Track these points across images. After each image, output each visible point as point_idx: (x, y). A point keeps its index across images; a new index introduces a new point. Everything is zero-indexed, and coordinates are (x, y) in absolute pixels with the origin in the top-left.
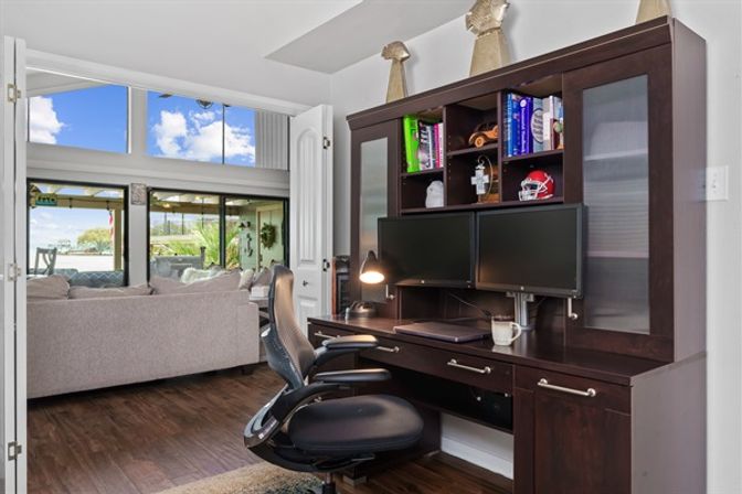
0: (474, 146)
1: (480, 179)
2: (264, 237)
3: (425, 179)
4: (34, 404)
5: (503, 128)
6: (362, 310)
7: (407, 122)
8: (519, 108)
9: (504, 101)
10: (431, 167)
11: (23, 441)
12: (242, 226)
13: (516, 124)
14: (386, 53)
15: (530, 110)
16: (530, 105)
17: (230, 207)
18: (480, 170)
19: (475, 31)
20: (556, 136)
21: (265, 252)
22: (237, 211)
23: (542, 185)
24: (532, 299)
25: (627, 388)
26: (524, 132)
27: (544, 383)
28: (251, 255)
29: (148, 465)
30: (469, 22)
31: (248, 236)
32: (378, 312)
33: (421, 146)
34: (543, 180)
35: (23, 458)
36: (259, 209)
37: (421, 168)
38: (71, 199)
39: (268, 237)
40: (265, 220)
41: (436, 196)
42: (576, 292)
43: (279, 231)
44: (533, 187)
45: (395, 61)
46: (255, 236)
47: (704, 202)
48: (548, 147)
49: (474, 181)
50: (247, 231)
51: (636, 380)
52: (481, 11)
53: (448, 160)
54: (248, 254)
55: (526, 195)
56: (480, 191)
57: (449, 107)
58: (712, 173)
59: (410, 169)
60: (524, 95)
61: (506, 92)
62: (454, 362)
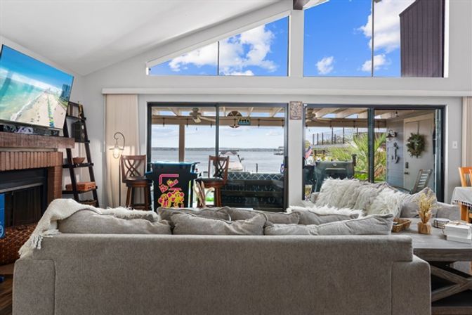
2: (412, 146)
12: (390, 136)
17: (379, 121)
21: (412, 160)
22: (384, 123)
28: (397, 162)
31: (395, 145)
36: (406, 121)
38: (259, 119)
40: (412, 131)
46: (402, 145)
50: (394, 140)
54: (395, 161)
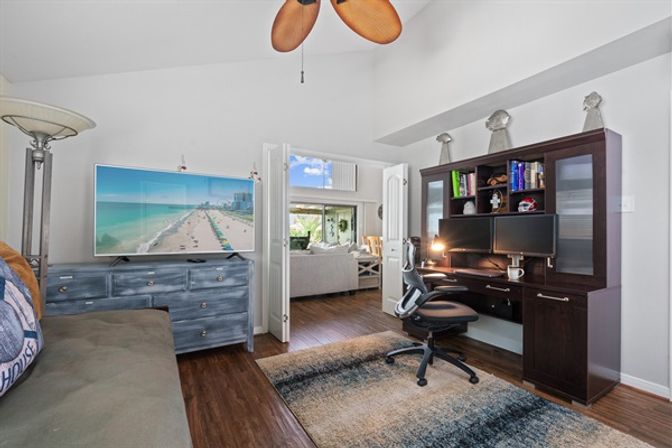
0: (490, 185)
1: (495, 201)
2: (341, 226)
3: (464, 201)
4: (292, 300)
5: (510, 177)
6: (430, 262)
7: (454, 173)
8: (517, 168)
9: (510, 164)
10: (466, 195)
11: (288, 315)
13: (516, 175)
14: (439, 139)
15: (523, 168)
16: (524, 166)
17: (328, 211)
18: (495, 197)
19: (491, 129)
20: (538, 181)
21: (341, 234)
23: (531, 205)
24: (522, 258)
25: (586, 297)
26: (521, 179)
27: (540, 295)
28: (333, 235)
29: (332, 331)
30: (487, 125)
31: (331, 226)
32: (439, 264)
33: (461, 185)
34: (531, 201)
35: (288, 321)
36: (338, 211)
37: (461, 195)
39: (343, 226)
40: (341, 217)
41: (469, 209)
42: (553, 255)
43: (349, 223)
44: (525, 205)
45: (444, 142)
46: (335, 225)
47: (620, 213)
48: (534, 186)
49: (492, 202)
50: (331, 223)
51: (589, 294)
52: (495, 121)
53: (478, 192)
54: (331, 235)
55: (522, 209)
56: (495, 206)
57: (479, 167)
58: (625, 199)
59: (456, 195)
60: (520, 161)
61: (511, 160)
62: (488, 286)
